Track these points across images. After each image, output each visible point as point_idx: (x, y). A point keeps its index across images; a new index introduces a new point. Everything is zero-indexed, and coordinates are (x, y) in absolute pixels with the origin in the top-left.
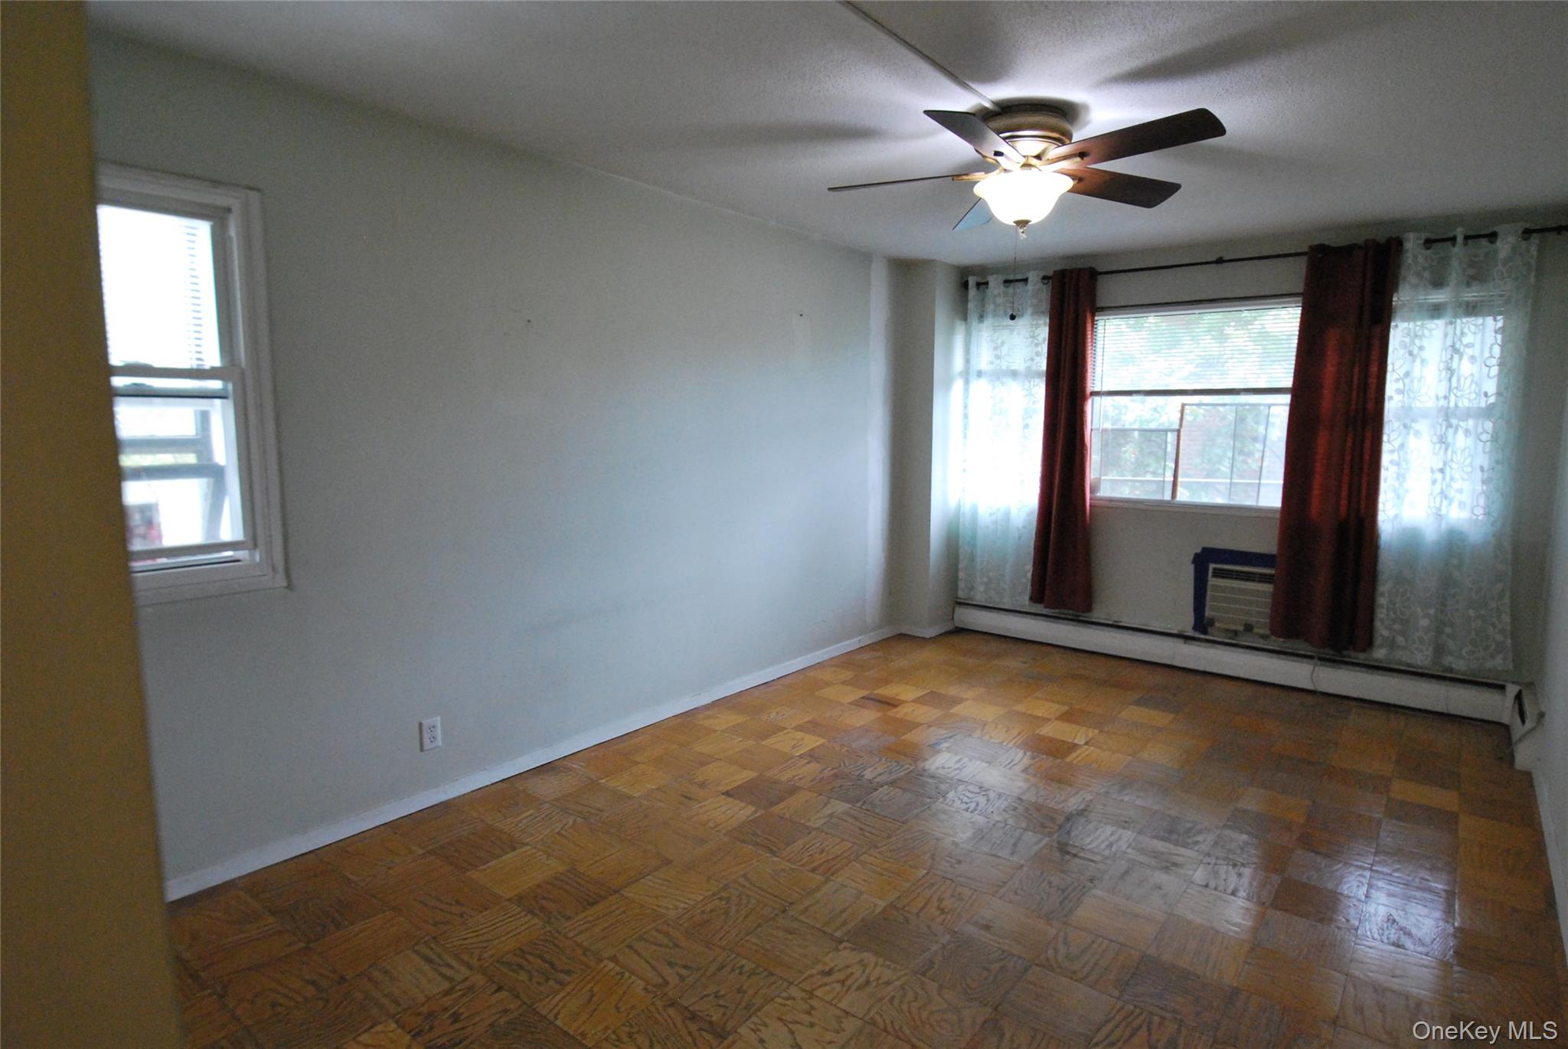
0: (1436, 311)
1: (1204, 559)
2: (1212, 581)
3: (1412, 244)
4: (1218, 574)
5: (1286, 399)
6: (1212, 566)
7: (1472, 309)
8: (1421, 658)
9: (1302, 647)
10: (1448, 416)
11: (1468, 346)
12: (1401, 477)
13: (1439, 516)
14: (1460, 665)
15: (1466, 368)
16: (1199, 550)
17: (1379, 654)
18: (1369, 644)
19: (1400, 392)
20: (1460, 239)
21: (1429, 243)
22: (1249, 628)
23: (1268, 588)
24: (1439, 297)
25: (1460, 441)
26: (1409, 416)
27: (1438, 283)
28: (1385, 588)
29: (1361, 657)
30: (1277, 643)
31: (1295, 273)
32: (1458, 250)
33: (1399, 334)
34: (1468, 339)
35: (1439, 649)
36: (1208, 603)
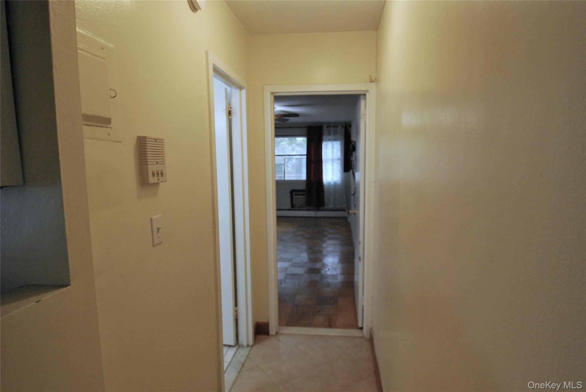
0: (330, 140)
1: (292, 192)
2: (295, 197)
3: (325, 127)
4: (295, 195)
5: (305, 157)
6: (294, 193)
7: (335, 140)
8: (332, 206)
9: (312, 208)
10: (333, 160)
11: (335, 147)
12: (326, 172)
13: (333, 179)
14: (338, 207)
15: (335, 151)
16: (291, 190)
17: (326, 207)
18: (323, 205)
19: (325, 155)
20: (332, 127)
21: (327, 127)
22: (302, 205)
23: (304, 197)
24: (330, 137)
25: (335, 165)
26: (327, 160)
27: (329, 134)
28: (326, 194)
29: (322, 208)
30: (308, 207)
31: (305, 131)
32: (332, 129)
33: (324, 144)
34: (335, 145)
35: (335, 205)
36: (294, 201)
